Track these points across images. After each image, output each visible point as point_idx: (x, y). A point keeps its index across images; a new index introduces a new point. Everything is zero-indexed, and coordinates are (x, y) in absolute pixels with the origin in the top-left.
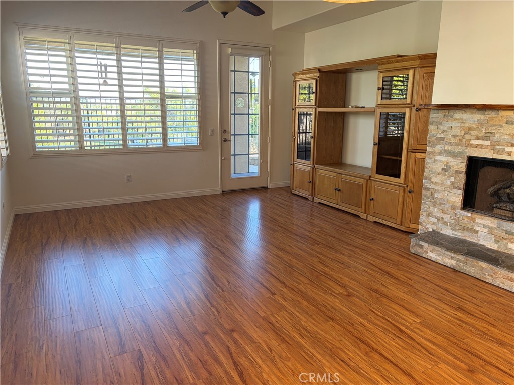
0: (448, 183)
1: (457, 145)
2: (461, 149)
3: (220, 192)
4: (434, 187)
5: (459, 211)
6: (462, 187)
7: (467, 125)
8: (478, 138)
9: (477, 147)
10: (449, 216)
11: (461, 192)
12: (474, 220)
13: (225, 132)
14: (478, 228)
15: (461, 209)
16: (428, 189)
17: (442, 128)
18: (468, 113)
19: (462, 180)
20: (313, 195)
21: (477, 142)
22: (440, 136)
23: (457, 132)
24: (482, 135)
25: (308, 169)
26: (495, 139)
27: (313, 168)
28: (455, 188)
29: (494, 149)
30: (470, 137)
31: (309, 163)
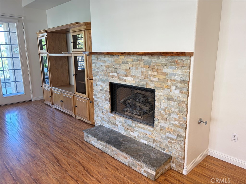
0: (103, 97)
1: (105, 76)
2: (106, 78)
4: (98, 100)
5: (109, 113)
6: (109, 100)
7: (107, 64)
8: (112, 72)
9: (112, 77)
10: (105, 116)
11: (109, 103)
12: (115, 118)
14: (117, 123)
15: (110, 112)
16: (96, 101)
17: (98, 65)
18: (107, 57)
19: (108, 96)
20: (53, 104)
21: (111, 74)
22: (97, 70)
23: (103, 68)
24: (114, 70)
25: (49, 89)
26: (119, 72)
27: (51, 89)
28: (106, 100)
29: (119, 78)
30: (108, 71)
31: (49, 85)
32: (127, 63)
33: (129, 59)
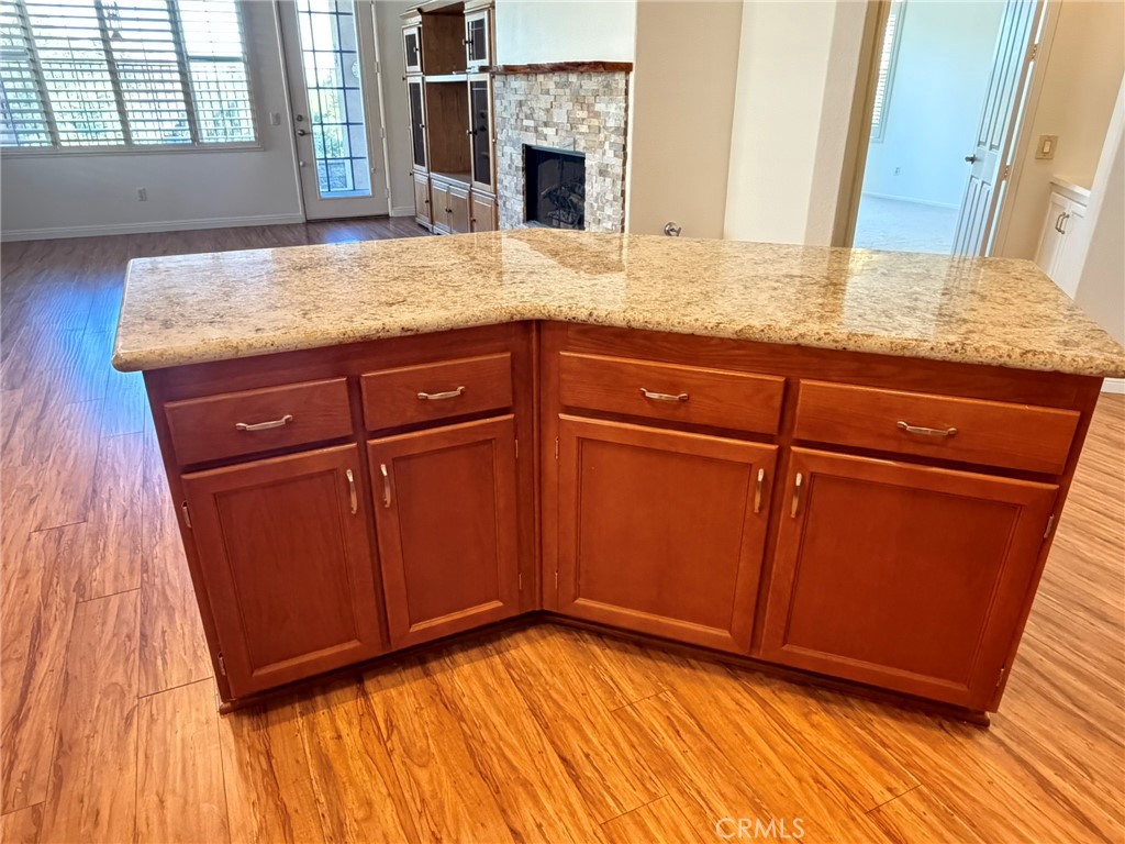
0: (513, 186)
1: (516, 129)
2: (518, 134)
3: (302, 220)
4: (505, 193)
5: (522, 225)
6: (522, 190)
7: (519, 98)
8: (526, 118)
9: (526, 131)
11: (521, 197)
13: (300, 118)
15: (524, 222)
16: (501, 197)
17: (505, 103)
18: (518, 79)
19: (521, 181)
20: (432, 222)
21: (526, 123)
22: (504, 115)
23: (513, 109)
24: (529, 112)
25: (424, 180)
26: (535, 116)
27: (429, 179)
28: (518, 192)
29: (536, 131)
30: (522, 116)
31: (425, 169)
32: (548, 92)
33: (550, 82)
